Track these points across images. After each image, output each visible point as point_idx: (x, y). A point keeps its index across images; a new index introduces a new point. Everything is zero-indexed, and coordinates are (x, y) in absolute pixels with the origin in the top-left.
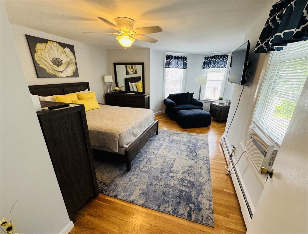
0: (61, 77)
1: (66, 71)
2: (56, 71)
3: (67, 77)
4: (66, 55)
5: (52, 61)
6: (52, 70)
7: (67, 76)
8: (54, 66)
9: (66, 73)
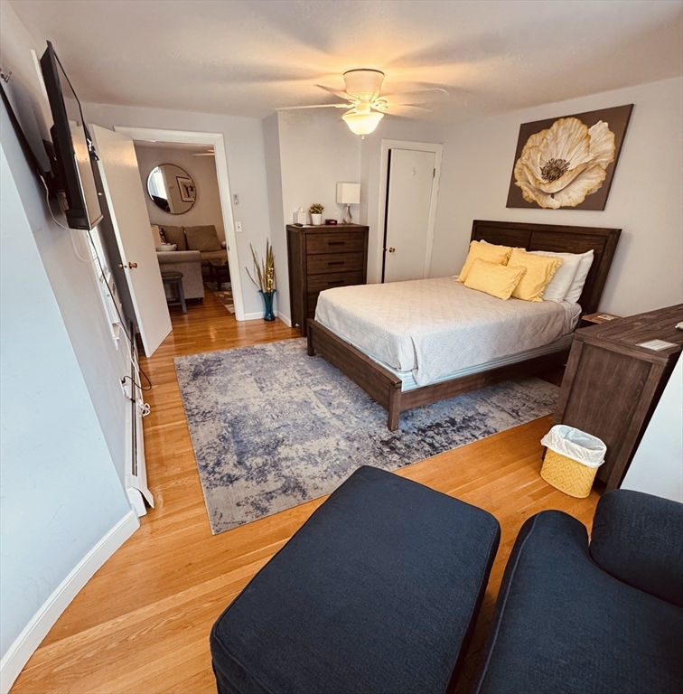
0: (547, 208)
1: (567, 194)
2: (543, 192)
3: (561, 208)
4: (588, 146)
5: (542, 170)
6: (533, 192)
7: (564, 204)
8: (543, 181)
9: (566, 197)
